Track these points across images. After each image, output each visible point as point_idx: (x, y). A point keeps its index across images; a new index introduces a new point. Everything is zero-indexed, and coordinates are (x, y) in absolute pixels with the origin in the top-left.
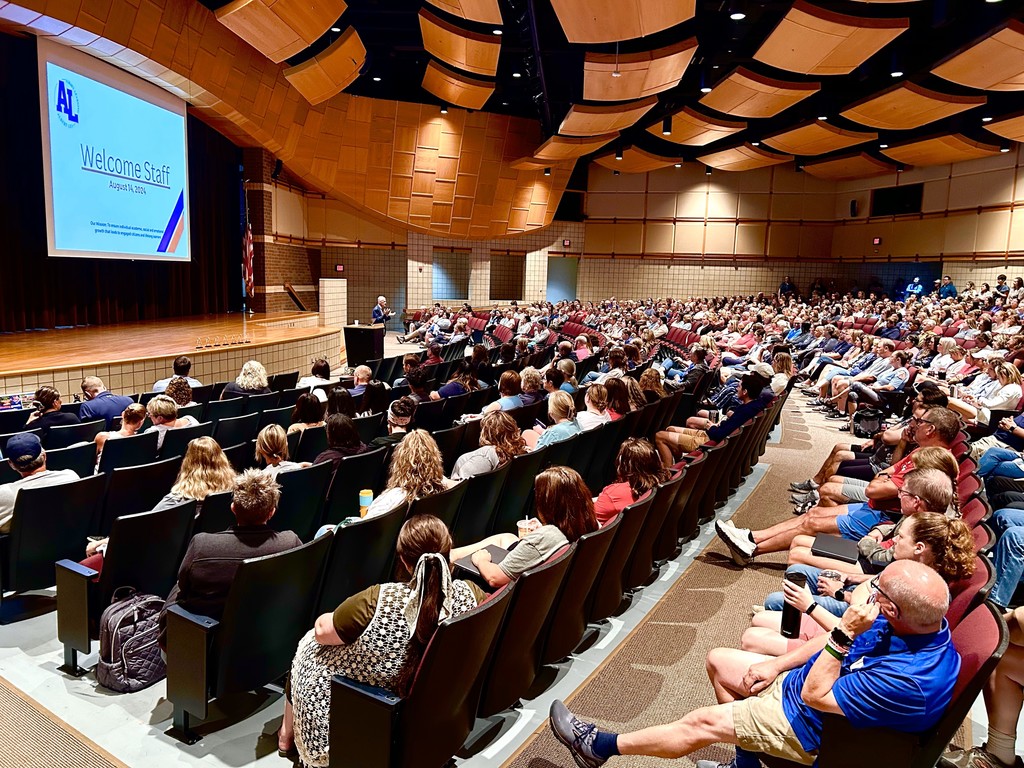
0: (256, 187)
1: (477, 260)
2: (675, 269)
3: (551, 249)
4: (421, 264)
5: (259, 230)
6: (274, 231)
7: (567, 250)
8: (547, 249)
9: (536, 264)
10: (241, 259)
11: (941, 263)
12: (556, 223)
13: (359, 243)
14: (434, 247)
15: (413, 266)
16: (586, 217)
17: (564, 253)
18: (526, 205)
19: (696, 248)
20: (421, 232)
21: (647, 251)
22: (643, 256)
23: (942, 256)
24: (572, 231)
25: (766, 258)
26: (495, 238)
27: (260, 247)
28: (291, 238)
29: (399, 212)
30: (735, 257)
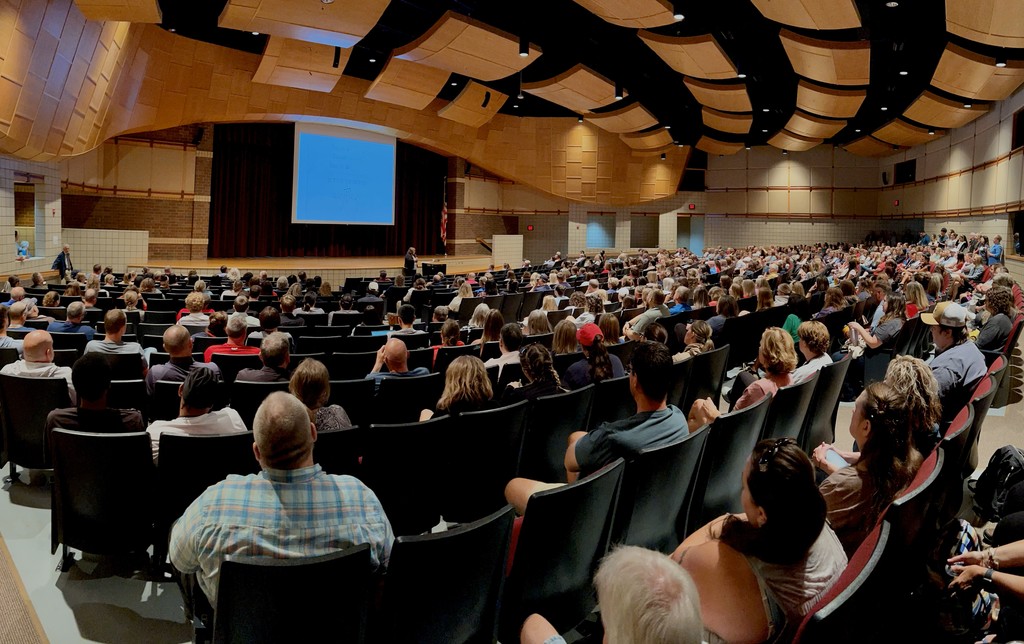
0: (450, 180)
1: (620, 220)
2: (771, 225)
3: (679, 211)
4: (578, 224)
5: (452, 205)
6: (466, 206)
7: (692, 212)
8: (676, 211)
9: (668, 223)
10: (439, 224)
11: (922, 220)
12: (679, 192)
13: (536, 211)
14: (589, 212)
15: (572, 225)
16: (707, 188)
17: (691, 214)
18: (653, 182)
19: (783, 210)
20: (578, 203)
21: (750, 212)
22: (747, 215)
23: (923, 214)
24: (694, 197)
25: (832, 216)
26: (631, 204)
27: (452, 217)
28: (484, 210)
29: (558, 190)
30: (811, 215)
